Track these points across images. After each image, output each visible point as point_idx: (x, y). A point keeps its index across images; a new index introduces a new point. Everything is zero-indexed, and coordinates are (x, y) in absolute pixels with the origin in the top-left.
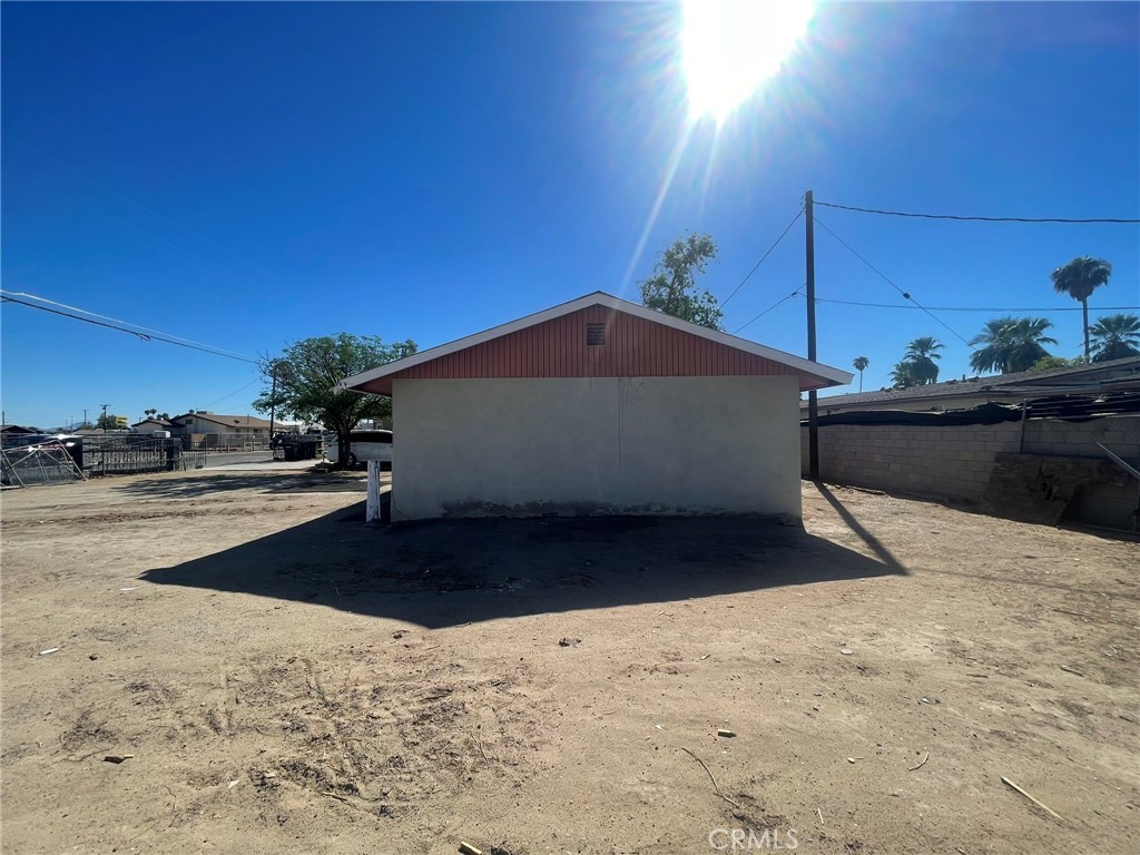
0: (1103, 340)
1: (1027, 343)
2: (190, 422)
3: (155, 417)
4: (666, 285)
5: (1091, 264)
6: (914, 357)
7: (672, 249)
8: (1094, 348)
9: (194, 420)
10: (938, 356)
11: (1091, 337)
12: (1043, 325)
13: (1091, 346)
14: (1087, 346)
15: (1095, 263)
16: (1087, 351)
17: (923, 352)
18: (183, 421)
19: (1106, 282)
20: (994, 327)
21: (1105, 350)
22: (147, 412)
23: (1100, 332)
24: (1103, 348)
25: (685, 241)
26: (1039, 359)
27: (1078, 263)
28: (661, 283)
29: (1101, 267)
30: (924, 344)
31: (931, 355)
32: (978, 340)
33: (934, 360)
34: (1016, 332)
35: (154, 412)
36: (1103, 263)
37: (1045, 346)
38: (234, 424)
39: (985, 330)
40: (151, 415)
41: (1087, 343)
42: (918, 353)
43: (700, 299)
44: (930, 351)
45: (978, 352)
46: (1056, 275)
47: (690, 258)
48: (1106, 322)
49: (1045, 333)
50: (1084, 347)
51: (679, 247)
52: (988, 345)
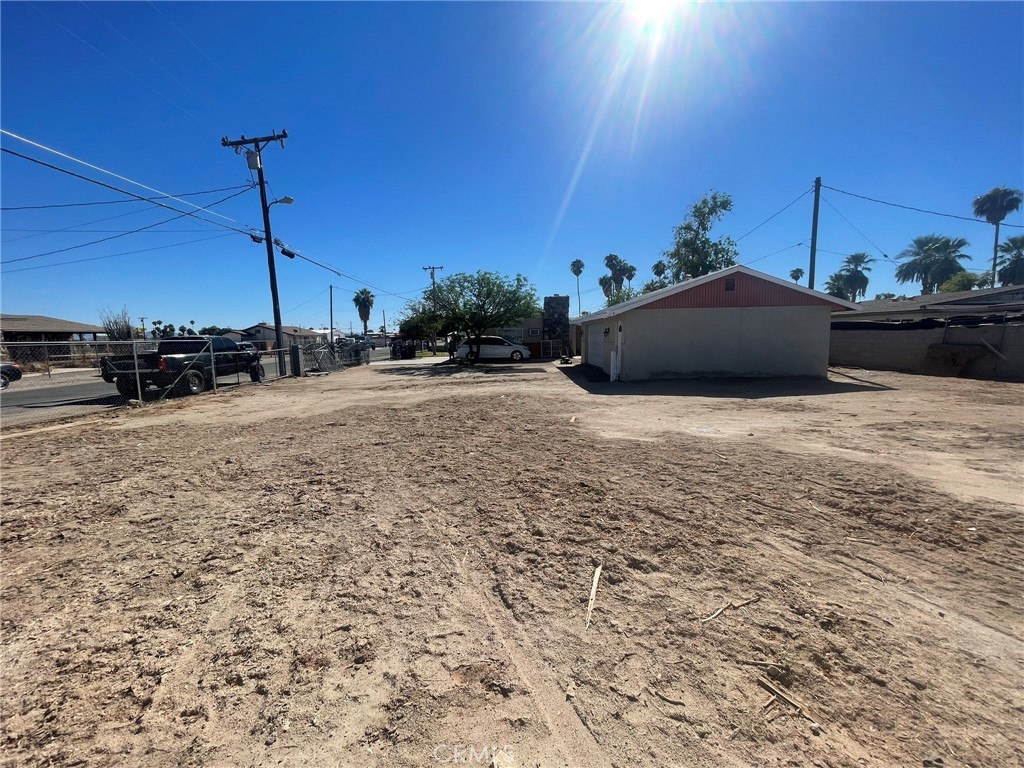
0: (1008, 256)
1: (947, 259)
2: (259, 332)
3: (162, 328)
4: (693, 230)
5: (1007, 193)
6: (848, 270)
7: (699, 204)
8: (1001, 263)
9: (262, 330)
10: (869, 269)
11: (999, 254)
12: (961, 243)
13: (998, 261)
14: (995, 262)
15: (1011, 193)
16: (995, 265)
17: (856, 266)
18: (253, 331)
19: (1017, 209)
20: (921, 243)
21: (1010, 265)
22: (154, 323)
23: (1007, 249)
24: (1008, 263)
25: (709, 199)
26: (955, 274)
27: (996, 192)
28: (688, 228)
29: (1015, 196)
30: (857, 259)
31: (864, 269)
32: (903, 255)
33: (865, 273)
34: (938, 250)
35: (160, 323)
36: (1017, 192)
37: (962, 262)
38: (293, 333)
39: (910, 246)
40: (158, 325)
41: (995, 259)
42: (852, 267)
43: (723, 242)
44: (863, 265)
45: (903, 265)
46: (977, 202)
47: (712, 211)
48: (1013, 241)
49: (963, 250)
50: (992, 262)
51: (705, 202)
52: (913, 258)
